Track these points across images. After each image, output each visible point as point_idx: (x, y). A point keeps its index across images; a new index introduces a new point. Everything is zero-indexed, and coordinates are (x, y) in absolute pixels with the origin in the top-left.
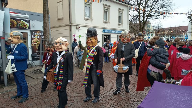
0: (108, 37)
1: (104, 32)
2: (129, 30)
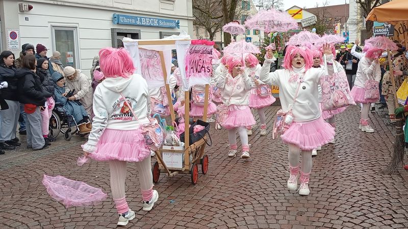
1: (116, 22)
2: (192, 19)
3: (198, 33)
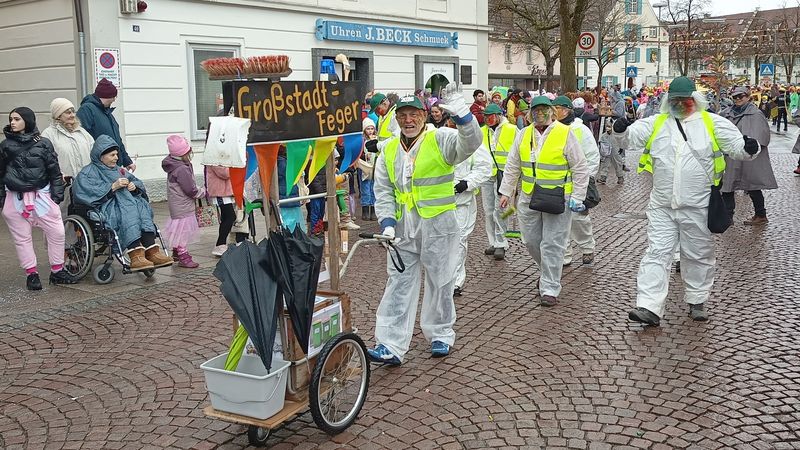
1: (322, 36)
2: (487, 29)
3: (530, 58)
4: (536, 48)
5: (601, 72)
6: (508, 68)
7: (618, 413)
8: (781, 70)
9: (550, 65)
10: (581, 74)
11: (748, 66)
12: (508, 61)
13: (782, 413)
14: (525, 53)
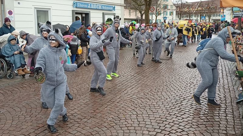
0: (84, 15)
1: (75, 6)
2: (124, 5)
3: (136, 14)
4: (138, 11)
5: (156, 18)
6: (130, 17)
7: (160, 114)
8: (207, 18)
9: (142, 16)
10: (151, 19)
11: (198, 17)
12: (130, 14)
13: (205, 114)
14: (135, 12)
